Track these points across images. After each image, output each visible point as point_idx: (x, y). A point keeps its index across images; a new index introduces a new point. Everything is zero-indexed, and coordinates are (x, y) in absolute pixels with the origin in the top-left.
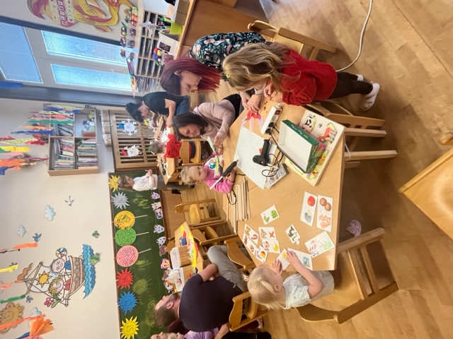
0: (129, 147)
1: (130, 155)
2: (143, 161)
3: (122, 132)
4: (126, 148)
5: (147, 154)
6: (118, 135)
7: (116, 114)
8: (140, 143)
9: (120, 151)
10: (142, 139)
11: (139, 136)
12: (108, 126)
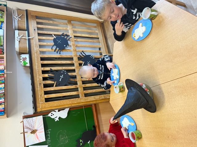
2: (77, 96)
5: (84, 82)
6: (41, 52)
7: (37, 17)
12: (26, 39)
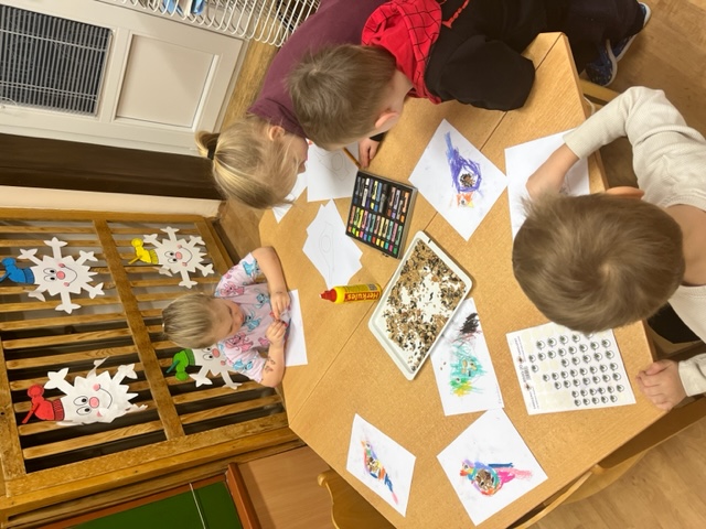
1: (73, 415)
2: (158, 436)
4: (56, 380)
9: (19, 396)
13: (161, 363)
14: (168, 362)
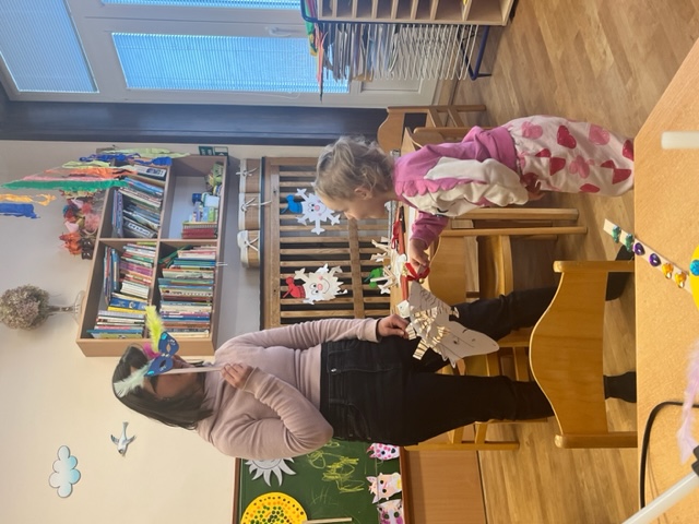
0: (309, 270)
1: (311, 297)
3: (295, 223)
4: (299, 275)
5: (367, 293)
6: (283, 234)
7: (282, 168)
8: (346, 257)
9: (283, 282)
10: (353, 244)
11: (345, 235)
12: (256, 208)
13: (363, 274)
14: (367, 274)
